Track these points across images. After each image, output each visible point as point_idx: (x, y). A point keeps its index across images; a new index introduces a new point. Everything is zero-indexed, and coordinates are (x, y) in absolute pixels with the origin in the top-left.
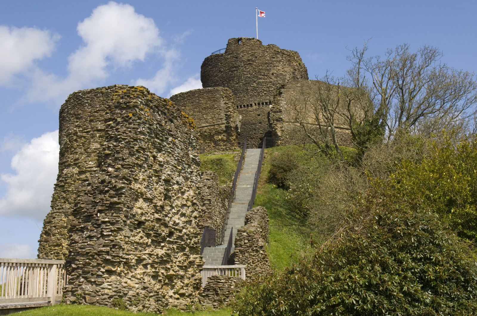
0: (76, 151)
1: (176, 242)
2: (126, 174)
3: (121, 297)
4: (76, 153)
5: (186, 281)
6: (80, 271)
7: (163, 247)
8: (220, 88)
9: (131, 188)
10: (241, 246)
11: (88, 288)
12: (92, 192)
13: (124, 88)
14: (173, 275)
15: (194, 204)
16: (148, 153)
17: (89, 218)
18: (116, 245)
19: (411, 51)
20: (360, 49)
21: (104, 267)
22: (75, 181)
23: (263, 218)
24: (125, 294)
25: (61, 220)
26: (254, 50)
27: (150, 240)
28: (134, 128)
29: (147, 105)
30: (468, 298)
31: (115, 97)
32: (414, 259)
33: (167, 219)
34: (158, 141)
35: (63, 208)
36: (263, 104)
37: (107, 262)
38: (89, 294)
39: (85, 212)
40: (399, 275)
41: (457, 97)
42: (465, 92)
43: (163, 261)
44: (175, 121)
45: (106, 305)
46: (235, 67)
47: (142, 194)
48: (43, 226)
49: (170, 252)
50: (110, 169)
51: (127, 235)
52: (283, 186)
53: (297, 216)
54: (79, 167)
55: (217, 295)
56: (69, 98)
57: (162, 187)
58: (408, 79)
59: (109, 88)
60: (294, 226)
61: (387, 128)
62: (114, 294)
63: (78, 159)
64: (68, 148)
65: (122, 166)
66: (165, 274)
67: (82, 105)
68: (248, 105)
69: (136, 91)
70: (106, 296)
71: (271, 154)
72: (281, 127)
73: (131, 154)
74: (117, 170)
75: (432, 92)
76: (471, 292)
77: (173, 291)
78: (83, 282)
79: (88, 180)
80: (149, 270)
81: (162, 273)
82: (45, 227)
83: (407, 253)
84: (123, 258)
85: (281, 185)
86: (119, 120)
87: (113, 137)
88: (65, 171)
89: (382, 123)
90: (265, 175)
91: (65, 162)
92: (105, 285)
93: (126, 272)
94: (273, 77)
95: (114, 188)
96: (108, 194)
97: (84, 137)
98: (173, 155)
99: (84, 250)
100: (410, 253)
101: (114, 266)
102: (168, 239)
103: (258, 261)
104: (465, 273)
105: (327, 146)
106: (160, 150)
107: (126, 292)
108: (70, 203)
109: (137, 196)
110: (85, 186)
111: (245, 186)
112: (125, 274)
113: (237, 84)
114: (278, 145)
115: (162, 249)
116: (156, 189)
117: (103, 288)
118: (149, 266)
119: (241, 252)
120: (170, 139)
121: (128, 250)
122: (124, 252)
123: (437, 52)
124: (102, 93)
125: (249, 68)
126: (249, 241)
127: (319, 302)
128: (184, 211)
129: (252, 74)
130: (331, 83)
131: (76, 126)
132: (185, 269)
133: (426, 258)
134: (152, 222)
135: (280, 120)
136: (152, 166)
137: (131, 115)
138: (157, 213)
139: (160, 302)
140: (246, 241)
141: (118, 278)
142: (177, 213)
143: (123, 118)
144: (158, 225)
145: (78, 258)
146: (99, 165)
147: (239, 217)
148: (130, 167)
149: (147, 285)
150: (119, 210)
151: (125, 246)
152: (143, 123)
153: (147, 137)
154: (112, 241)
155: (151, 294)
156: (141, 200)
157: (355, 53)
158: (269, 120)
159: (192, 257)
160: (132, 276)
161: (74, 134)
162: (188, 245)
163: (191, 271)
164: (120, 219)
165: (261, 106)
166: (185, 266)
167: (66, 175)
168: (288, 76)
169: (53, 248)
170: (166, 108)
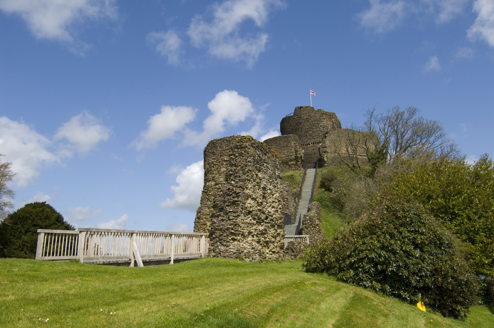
0: (213, 172)
1: (270, 223)
2: (241, 185)
3: (240, 253)
4: (213, 174)
5: (276, 244)
6: (218, 239)
7: (262, 225)
8: (291, 135)
9: (244, 193)
10: (306, 224)
11: (222, 248)
12: (223, 195)
13: (238, 137)
14: (269, 241)
15: (279, 201)
16: (253, 173)
17: (222, 209)
18: (237, 224)
19: (401, 110)
20: (371, 110)
21: (230, 237)
22: (213, 189)
23: (318, 208)
24: (243, 252)
25: (206, 211)
26: (310, 113)
27: (255, 222)
28: (245, 159)
29: (252, 146)
30: (442, 254)
31: (234, 142)
32: (409, 231)
33: (264, 209)
34: (259, 166)
35: (207, 204)
36: (316, 143)
37: (232, 234)
38: (222, 252)
39: (220, 206)
40: (400, 240)
41: (429, 135)
42: (434, 133)
43: (263, 233)
44: (268, 154)
45: (232, 258)
46: (300, 123)
47: (250, 196)
48: (196, 214)
49: (266, 228)
50: (233, 182)
51: (243, 219)
52: (329, 190)
53: (337, 207)
54: (215, 181)
55: (293, 252)
56: (209, 144)
57: (261, 192)
58: (400, 126)
59: (230, 137)
60: (336, 213)
61: (388, 155)
62: (236, 251)
63: (214, 177)
64: (209, 171)
65: (239, 180)
66: (264, 240)
67: (216, 147)
68: (307, 144)
69: (245, 139)
70: (232, 253)
71: (321, 171)
72: (327, 156)
73: (244, 174)
74: (236, 182)
75: (415, 133)
76: (444, 250)
77: (268, 250)
78: (219, 245)
79: (220, 189)
80: (255, 238)
81: (263, 240)
82: (197, 215)
83: (404, 227)
84: (241, 232)
85: (328, 189)
86: (237, 155)
87: (233, 164)
88: (207, 184)
89: (386, 152)
90: (318, 184)
91: (208, 179)
92: (231, 246)
93: (242, 239)
94: (321, 128)
95: (235, 193)
96: (232, 196)
97: (218, 165)
98: (267, 174)
99: (219, 227)
100: (406, 228)
101: (236, 236)
102: (265, 221)
103: (316, 233)
104: (440, 239)
105: (354, 166)
106: (259, 171)
107: (243, 251)
108: (210, 201)
109: (248, 197)
110: (219, 192)
111: (307, 190)
112: (242, 240)
113: (301, 132)
114: (325, 166)
115: (262, 226)
116: (258, 193)
117: (230, 248)
118: (255, 236)
119: (306, 227)
120: (265, 165)
121: (243, 227)
122: (241, 228)
123: (416, 109)
124: (226, 140)
125: (308, 123)
126: (310, 221)
127: (353, 256)
128: (273, 205)
129: (309, 127)
130: (355, 130)
131: (213, 159)
132: (275, 237)
133: (415, 231)
134: (256, 211)
135: (326, 152)
136: (255, 180)
137: (243, 152)
138: (259, 206)
139: (261, 256)
140: (309, 221)
141: (238, 243)
142: (270, 206)
143: (239, 153)
144: (259, 213)
145: (216, 231)
146: (227, 180)
147: (304, 208)
148: (243, 181)
149: (254, 246)
150: (238, 205)
151: (242, 225)
152: (250, 156)
153: (252, 164)
154: (235, 222)
155: (257, 252)
156: (250, 199)
157: (368, 112)
158: (319, 152)
159: (279, 231)
160: (246, 242)
161: (212, 163)
162: (276, 224)
163: (278, 238)
164: (238, 210)
165: (315, 144)
166: (275, 236)
167: (208, 186)
168: (330, 127)
169: (202, 226)
170: (262, 148)
